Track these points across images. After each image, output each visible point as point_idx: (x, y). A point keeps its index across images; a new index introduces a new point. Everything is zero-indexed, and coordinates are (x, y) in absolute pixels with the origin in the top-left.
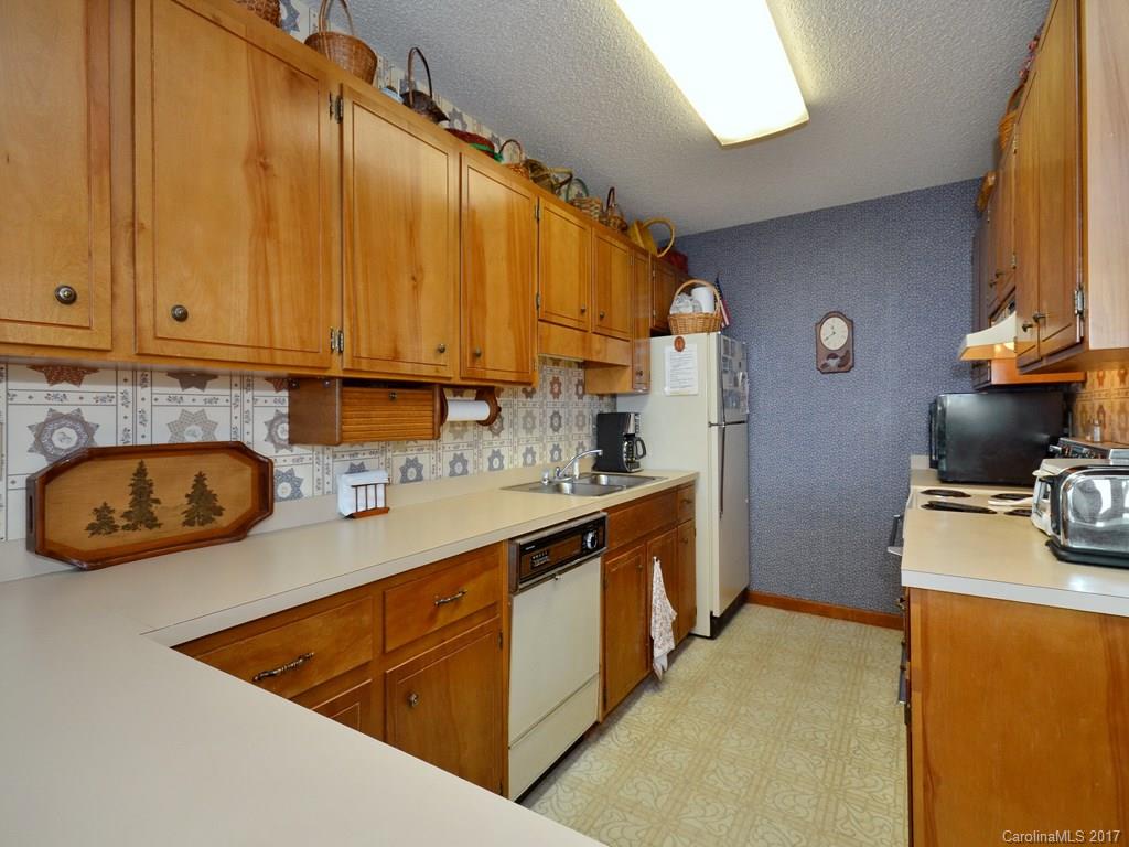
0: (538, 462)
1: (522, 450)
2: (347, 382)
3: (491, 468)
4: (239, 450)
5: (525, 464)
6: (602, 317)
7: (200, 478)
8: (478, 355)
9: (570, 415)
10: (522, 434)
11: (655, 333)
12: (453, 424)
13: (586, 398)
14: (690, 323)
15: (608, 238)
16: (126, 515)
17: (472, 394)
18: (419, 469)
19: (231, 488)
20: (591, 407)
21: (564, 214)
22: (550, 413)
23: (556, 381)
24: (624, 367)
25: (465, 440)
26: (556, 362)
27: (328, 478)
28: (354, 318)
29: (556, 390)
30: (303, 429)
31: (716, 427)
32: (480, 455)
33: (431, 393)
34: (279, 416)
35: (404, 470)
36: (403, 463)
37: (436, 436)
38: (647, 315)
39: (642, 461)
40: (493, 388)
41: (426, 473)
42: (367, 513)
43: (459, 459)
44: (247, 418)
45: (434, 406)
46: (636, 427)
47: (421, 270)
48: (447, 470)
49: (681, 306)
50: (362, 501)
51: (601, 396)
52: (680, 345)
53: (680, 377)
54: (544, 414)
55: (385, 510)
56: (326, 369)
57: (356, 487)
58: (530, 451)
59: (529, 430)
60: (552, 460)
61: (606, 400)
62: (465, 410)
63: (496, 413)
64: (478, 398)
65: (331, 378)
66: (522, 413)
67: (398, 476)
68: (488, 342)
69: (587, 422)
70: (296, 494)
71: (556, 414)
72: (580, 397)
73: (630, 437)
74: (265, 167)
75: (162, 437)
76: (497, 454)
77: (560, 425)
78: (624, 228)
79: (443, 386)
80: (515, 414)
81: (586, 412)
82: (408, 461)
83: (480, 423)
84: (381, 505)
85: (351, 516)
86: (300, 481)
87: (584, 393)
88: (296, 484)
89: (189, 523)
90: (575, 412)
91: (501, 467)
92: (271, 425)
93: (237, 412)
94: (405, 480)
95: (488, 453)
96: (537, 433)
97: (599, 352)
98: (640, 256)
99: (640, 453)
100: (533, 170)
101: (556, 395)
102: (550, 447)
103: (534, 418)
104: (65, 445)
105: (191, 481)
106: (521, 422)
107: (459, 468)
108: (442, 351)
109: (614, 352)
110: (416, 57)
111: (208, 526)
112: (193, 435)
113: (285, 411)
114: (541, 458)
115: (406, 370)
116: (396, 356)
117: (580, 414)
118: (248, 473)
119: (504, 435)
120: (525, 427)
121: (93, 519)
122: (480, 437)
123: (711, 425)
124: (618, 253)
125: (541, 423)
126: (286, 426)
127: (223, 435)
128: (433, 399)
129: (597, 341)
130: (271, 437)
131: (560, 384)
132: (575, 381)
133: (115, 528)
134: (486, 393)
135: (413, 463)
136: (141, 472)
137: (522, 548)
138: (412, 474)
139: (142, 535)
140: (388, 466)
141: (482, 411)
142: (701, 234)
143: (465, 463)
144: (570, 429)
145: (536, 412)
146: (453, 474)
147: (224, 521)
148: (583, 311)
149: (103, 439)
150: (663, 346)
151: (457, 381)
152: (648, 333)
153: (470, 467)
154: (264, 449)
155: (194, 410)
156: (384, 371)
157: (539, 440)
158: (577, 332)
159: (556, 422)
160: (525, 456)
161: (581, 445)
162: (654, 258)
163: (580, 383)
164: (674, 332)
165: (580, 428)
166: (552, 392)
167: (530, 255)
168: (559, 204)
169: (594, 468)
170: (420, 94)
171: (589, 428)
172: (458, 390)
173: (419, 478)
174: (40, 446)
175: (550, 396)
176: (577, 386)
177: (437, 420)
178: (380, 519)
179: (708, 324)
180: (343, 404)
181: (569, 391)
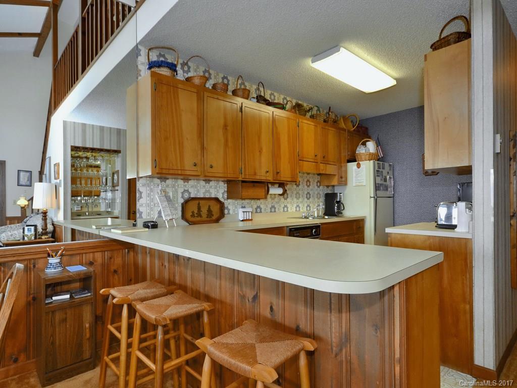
0: (301, 210)
1: (295, 205)
2: (243, 182)
3: (284, 211)
4: (217, 199)
5: (296, 210)
6: (324, 157)
7: (209, 206)
8: (278, 173)
9: (314, 194)
10: (295, 200)
11: (349, 161)
12: (271, 194)
13: (321, 187)
14: (363, 157)
15: (327, 127)
16: (197, 214)
17: (277, 185)
18: (261, 209)
19: (215, 209)
20: (323, 191)
21: (309, 122)
22: (306, 193)
23: (308, 181)
24: (335, 175)
25: (275, 201)
26: (308, 174)
27: (236, 210)
28: (245, 164)
29: (308, 184)
30: (231, 195)
31: (373, 198)
32: (280, 206)
33: (264, 185)
34: (225, 191)
35: (256, 209)
36: (256, 207)
37: (266, 198)
38: (345, 154)
39: (343, 212)
40: (284, 183)
41: (263, 210)
42: (246, 220)
43: (273, 207)
44: (218, 192)
45: (265, 188)
46: (340, 198)
47: (261, 149)
48: (269, 210)
49: (361, 150)
50: (245, 216)
51: (328, 186)
52: (359, 166)
53: (359, 178)
54: (304, 193)
55: (251, 220)
56: (238, 178)
57: (244, 212)
58: (298, 206)
59: (298, 199)
60: (307, 210)
61: (330, 188)
62: (275, 191)
63: (285, 191)
64: (279, 187)
65: (238, 181)
66: (295, 192)
67: (255, 211)
68: (282, 169)
69: (321, 196)
70: (229, 213)
71: (308, 193)
72: (319, 187)
73: (339, 202)
74: (226, 129)
75: (202, 196)
76: (286, 206)
77: (310, 197)
78: (335, 122)
79: (268, 183)
80: (292, 193)
81: (321, 193)
82: (257, 206)
83: (280, 195)
84: (250, 218)
85: (242, 221)
86: (230, 210)
87: (320, 185)
88: (229, 210)
89: (207, 217)
90: (316, 193)
91: (287, 211)
92: (223, 194)
93: (216, 190)
94: (256, 212)
95: (283, 206)
96: (300, 200)
97: (322, 170)
98: (342, 132)
99: (342, 209)
100: (298, 108)
101: (308, 186)
102: (306, 205)
103: (299, 194)
104: (186, 197)
105: (208, 207)
106: (295, 196)
107: (273, 210)
108: (267, 172)
109: (331, 169)
110: (261, 84)
111: (211, 219)
112: (207, 196)
113: (226, 190)
114: (303, 208)
115: (258, 178)
116: (255, 174)
117: (318, 193)
118: (218, 206)
119: (288, 200)
120: (296, 197)
121: (191, 214)
122: (280, 199)
123: (371, 197)
124: (332, 133)
125: (302, 196)
126: (226, 194)
127: (213, 196)
128: (265, 187)
129: (322, 166)
130: (223, 197)
131: (310, 182)
132: (316, 181)
133: (195, 216)
134: (281, 185)
135: (259, 207)
136: (199, 204)
137: (290, 229)
138: (259, 210)
139: (199, 219)
140: (252, 207)
141: (280, 191)
142: (373, 118)
143: (275, 208)
144: (314, 199)
145: (300, 192)
146: (271, 212)
147: (214, 218)
148: (316, 156)
149: (192, 196)
150: (352, 166)
151: (272, 181)
152: (346, 161)
153: (277, 210)
154: (222, 200)
155: (207, 189)
156: (252, 178)
157: (301, 202)
158: (314, 163)
159: (308, 196)
160: (296, 208)
161: (319, 206)
162: (349, 131)
163: (318, 181)
164: (357, 160)
165: (319, 199)
166: (307, 185)
167: (296, 137)
168: (307, 119)
169: (324, 214)
170: (262, 96)
171: (322, 199)
172: (273, 184)
173: (261, 212)
174: (182, 197)
175: (306, 187)
176: (317, 183)
177: (266, 192)
178: (250, 222)
179: (371, 157)
180: (242, 188)
181: (314, 185)
